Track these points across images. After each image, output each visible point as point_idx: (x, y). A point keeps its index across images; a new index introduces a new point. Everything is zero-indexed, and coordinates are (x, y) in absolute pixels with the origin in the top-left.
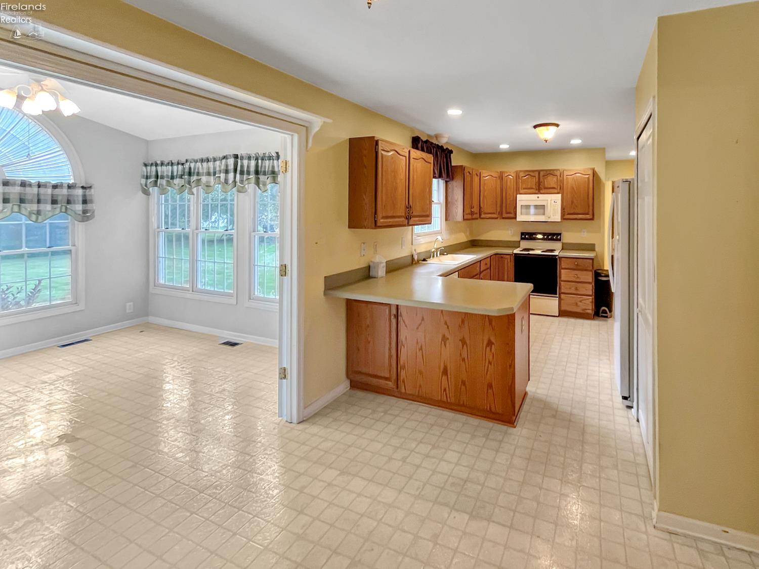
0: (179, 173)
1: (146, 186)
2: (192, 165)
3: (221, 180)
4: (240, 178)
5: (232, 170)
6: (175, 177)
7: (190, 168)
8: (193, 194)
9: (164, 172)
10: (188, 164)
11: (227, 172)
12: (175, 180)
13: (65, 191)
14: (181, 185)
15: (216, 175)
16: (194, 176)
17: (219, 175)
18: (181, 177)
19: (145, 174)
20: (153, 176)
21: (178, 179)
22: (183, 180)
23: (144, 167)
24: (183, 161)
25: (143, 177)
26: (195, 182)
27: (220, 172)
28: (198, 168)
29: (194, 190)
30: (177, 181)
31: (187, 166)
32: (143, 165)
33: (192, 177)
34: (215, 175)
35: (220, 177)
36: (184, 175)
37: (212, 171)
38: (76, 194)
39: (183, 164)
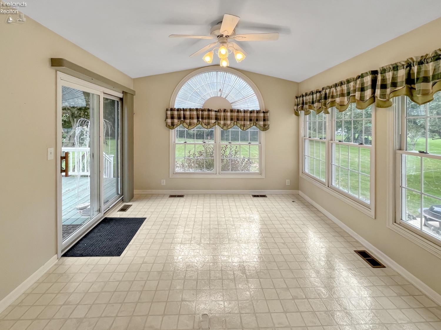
0: (317, 99)
1: (297, 110)
2: (328, 91)
3: (356, 98)
4: (381, 92)
5: (370, 87)
6: (315, 102)
7: (326, 94)
8: (328, 113)
9: (307, 100)
10: (324, 91)
11: (362, 89)
12: (314, 104)
13: (255, 115)
14: (318, 107)
15: (351, 95)
16: (328, 99)
17: (353, 94)
18: (319, 101)
19: (297, 103)
20: (301, 104)
21: (316, 103)
22: (320, 103)
23: (296, 99)
24: (320, 89)
25: (295, 105)
26: (329, 103)
27: (355, 91)
28: (333, 92)
29: (329, 110)
30: (316, 105)
31: (323, 93)
32: (295, 97)
33: (327, 101)
34: (349, 95)
35: (355, 96)
36: (321, 99)
37: (345, 92)
38: (260, 116)
39: (320, 92)
